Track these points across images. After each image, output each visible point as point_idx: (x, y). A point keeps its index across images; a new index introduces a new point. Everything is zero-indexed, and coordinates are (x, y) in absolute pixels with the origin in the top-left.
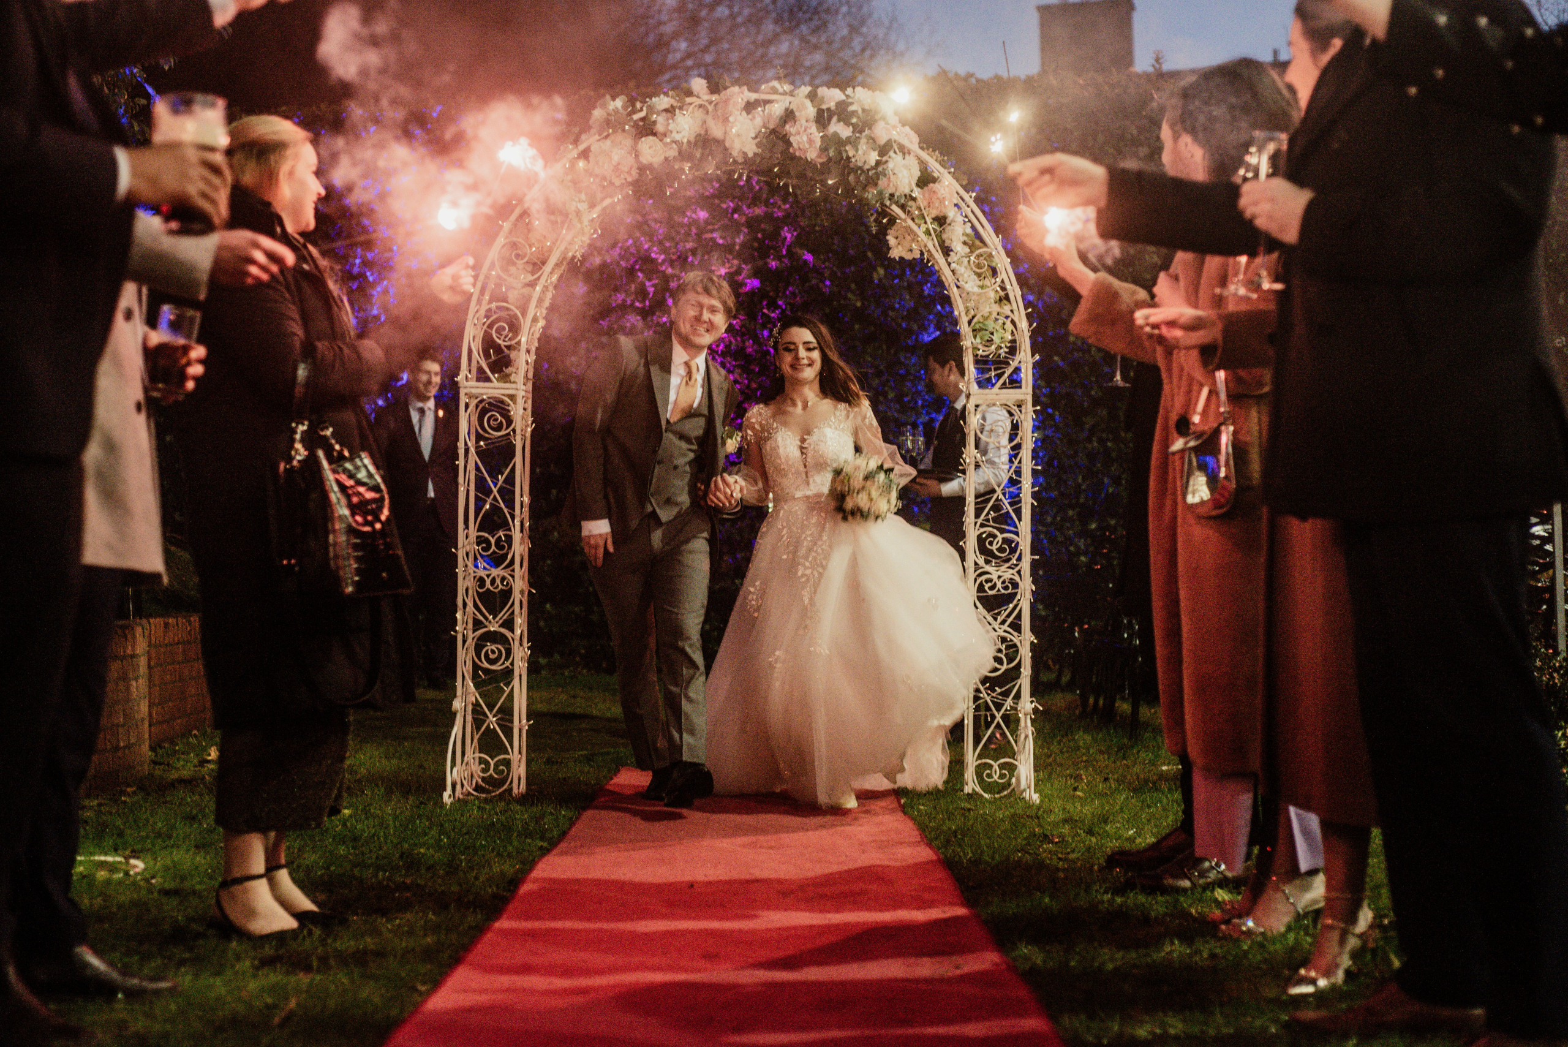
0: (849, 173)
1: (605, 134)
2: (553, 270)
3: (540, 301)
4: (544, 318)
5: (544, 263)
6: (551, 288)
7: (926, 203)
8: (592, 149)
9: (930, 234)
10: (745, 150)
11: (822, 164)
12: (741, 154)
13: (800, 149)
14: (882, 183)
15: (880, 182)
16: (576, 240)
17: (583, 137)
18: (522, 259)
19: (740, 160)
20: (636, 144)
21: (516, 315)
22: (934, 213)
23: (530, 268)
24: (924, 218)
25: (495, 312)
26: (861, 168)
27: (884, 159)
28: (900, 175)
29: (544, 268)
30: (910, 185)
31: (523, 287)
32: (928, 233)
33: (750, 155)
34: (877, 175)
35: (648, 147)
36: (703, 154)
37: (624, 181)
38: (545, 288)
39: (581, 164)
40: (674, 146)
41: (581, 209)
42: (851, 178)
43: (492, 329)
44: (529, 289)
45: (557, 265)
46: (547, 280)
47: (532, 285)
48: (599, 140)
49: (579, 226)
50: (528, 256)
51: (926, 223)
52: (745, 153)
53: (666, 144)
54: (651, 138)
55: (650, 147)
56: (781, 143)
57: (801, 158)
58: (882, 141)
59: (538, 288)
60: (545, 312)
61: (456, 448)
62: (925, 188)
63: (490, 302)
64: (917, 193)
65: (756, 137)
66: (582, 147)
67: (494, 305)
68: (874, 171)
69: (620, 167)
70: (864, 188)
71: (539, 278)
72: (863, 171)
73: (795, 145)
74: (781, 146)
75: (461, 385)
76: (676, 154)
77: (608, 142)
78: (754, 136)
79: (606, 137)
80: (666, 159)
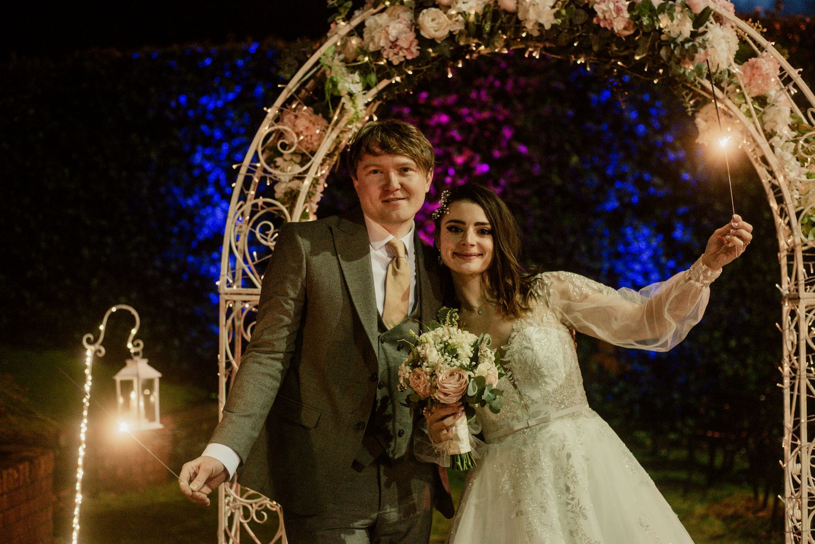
0: (660, 48)
1: (381, 7)
2: (324, 161)
3: (310, 195)
4: (315, 214)
5: (313, 153)
6: (322, 181)
7: (746, 81)
8: (367, 24)
9: (750, 116)
10: (541, 21)
11: (628, 37)
12: (537, 27)
13: (605, 18)
14: (700, 55)
15: (697, 55)
16: (349, 126)
17: (357, 13)
18: (290, 149)
19: (536, 34)
20: (416, 16)
21: (281, 211)
22: (756, 92)
23: (298, 159)
24: (744, 97)
25: (262, 208)
26: (674, 40)
27: (701, 29)
28: (719, 49)
29: (313, 159)
30: (728, 59)
31: (290, 181)
32: (748, 114)
33: (547, 27)
34: (695, 49)
35: (430, 19)
36: (492, 27)
37: (403, 59)
38: (316, 181)
39: (354, 41)
40: (460, 18)
41: (354, 91)
42: (663, 52)
43: (255, 229)
44: (297, 182)
45: (330, 155)
46: (316, 173)
47: (301, 177)
48: (374, 14)
49: (353, 110)
50: (296, 145)
51: (746, 103)
52: (541, 26)
53: (450, 17)
54: (433, 9)
55: (433, 20)
56: (582, 12)
57: (606, 29)
58: (699, 10)
59: (307, 182)
60: (315, 207)
61: (216, 361)
62: (746, 63)
63: (257, 197)
64: (736, 69)
65: (553, 7)
66: (355, 22)
67: (261, 201)
68: (691, 44)
69: (398, 43)
70: (679, 62)
71: (306, 171)
72: (676, 45)
73: (600, 15)
74: (582, 17)
75: (221, 291)
76: (463, 28)
77: (385, 16)
78: (552, 4)
79: (382, 11)
80: (451, 33)
